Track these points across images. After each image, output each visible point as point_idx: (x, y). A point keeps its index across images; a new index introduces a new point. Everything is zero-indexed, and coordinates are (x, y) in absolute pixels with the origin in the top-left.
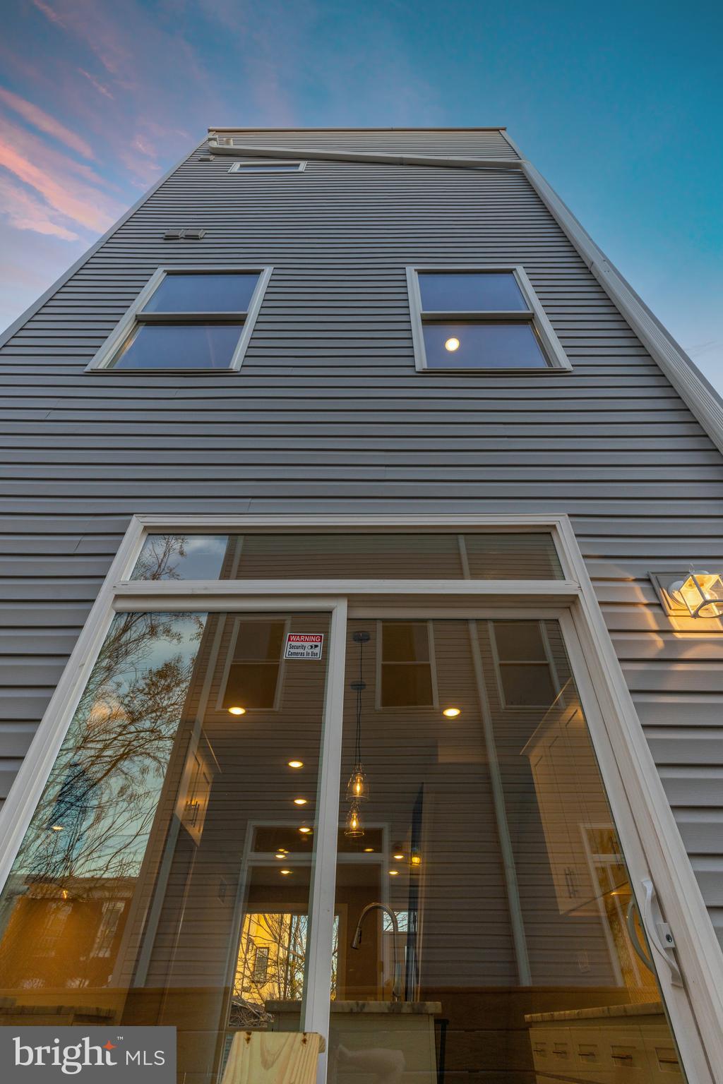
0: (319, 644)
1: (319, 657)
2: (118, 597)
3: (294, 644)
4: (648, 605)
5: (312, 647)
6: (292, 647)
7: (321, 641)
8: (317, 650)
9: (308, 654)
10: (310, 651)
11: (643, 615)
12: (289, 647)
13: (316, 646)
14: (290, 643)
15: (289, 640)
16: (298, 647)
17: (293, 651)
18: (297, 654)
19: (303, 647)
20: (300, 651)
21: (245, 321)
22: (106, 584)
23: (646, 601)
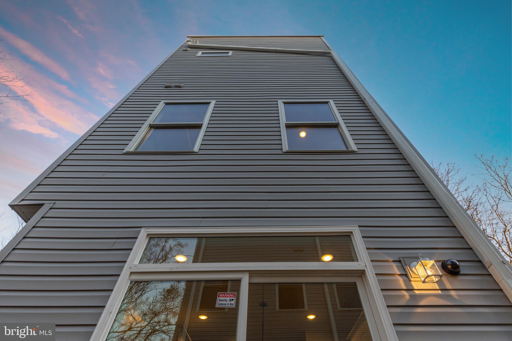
0: (234, 298)
1: (234, 306)
2: (132, 273)
3: (221, 298)
4: (400, 275)
5: (230, 300)
6: (220, 300)
7: (235, 297)
8: (233, 302)
9: (228, 304)
10: (229, 303)
11: (398, 280)
12: (218, 300)
13: (233, 300)
14: (219, 298)
15: (219, 296)
16: (223, 301)
17: (220, 302)
18: (223, 304)
19: (226, 300)
20: (224, 302)
21: (202, 126)
22: (127, 265)
23: (399, 273)
